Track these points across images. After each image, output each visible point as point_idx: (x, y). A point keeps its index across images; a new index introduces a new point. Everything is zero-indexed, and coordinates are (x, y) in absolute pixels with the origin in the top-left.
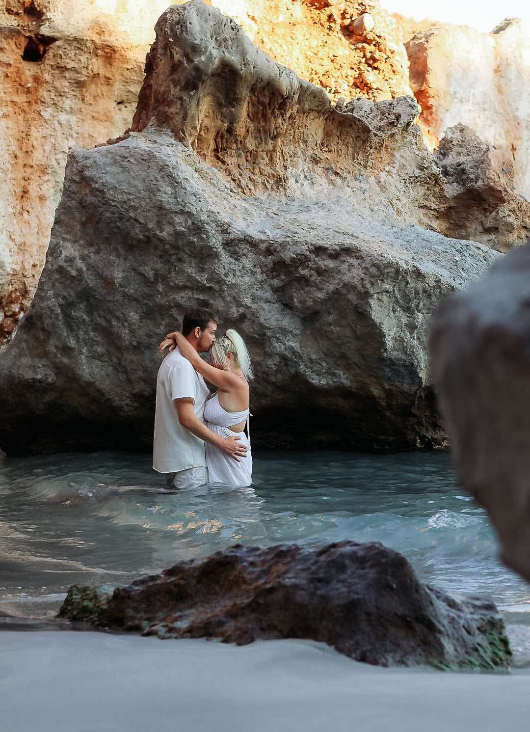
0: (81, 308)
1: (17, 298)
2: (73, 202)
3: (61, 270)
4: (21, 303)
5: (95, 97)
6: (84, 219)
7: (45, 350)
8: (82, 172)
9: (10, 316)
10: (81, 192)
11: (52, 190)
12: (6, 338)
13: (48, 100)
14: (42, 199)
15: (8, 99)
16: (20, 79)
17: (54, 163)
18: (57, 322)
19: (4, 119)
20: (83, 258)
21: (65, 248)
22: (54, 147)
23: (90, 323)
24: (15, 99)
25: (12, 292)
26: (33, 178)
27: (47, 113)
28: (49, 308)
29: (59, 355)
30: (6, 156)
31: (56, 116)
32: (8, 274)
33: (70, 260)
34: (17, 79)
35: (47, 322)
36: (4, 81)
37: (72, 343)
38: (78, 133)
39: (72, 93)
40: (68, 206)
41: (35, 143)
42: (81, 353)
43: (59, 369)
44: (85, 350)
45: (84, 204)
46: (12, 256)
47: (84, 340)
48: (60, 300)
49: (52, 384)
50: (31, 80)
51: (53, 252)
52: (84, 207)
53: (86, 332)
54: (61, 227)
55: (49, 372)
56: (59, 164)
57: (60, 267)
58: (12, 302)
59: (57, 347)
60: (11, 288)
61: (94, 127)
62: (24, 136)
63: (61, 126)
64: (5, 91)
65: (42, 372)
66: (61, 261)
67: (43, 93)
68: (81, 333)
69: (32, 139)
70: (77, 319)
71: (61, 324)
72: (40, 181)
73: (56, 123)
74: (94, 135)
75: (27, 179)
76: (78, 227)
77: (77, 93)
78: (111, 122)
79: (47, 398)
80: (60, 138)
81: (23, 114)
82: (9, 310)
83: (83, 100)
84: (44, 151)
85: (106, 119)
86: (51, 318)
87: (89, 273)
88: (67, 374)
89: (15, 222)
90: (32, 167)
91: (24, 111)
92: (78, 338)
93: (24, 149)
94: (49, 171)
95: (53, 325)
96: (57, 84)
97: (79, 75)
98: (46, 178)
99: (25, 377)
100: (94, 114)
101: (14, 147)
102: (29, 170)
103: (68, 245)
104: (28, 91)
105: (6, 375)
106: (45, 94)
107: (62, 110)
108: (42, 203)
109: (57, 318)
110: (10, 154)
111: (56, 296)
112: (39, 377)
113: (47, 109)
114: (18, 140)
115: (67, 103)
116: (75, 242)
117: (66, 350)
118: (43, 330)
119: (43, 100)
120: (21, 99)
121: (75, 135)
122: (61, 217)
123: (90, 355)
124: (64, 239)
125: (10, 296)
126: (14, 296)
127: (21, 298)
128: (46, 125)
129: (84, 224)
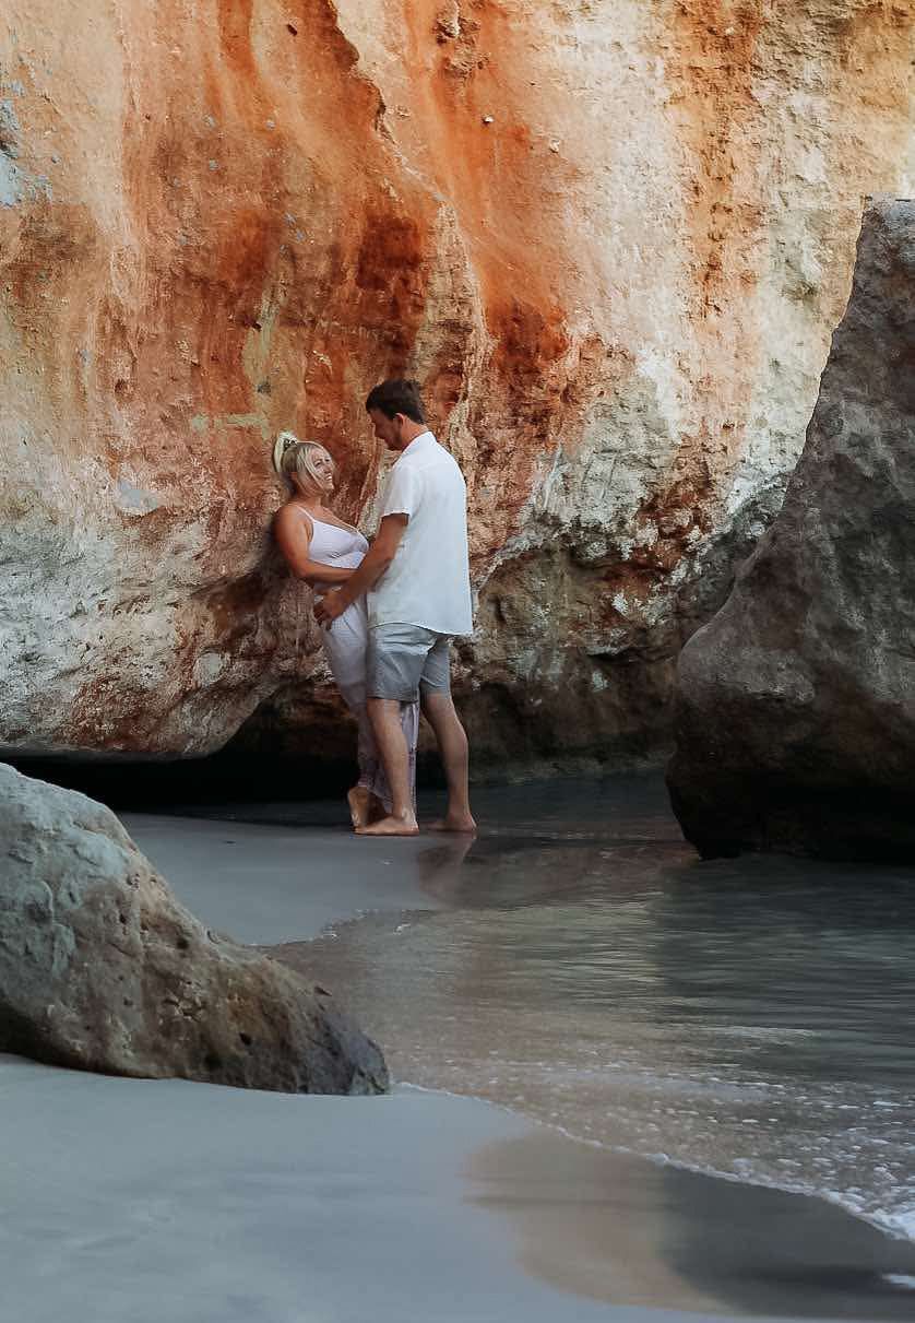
0: (879, 546)
1: (688, 497)
2: (874, 316)
3: (839, 464)
4: (696, 508)
5: (869, 56)
6: (896, 354)
7: (796, 634)
8: (896, 251)
9: (672, 535)
10: (892, 295)
11: (769, 262)
12: (658, 581)
13: (768, 63)
14: (747, 280)
15: (685, 62)
16: (712, 18)
17: (777, 201)
18: (826, 575)
19: (674, 107)
20: (890, 439)
21: (851, 416)
22: (777, 166)
23: (897, 579)
24: (700, 61)
25: (678, 483)
26: (731, 234)
27: (765, 91)
28: (809, 543)
29: (825, 645)
30: (677, 187)
31: (785, 98)
32: (673, 446)
33: (861, 443)
34: (704, 19)
35: (803, 572)
36: (676, 22)
37: (856, 620)
38: (829, 136)
39: (820, 46)
40: (862, 325)
41: (737, 159)
42: (875, 643)
43: (823, 676)
44: (882, 637)
45: (900, 322)
46: (681, 406)
47: (883, 614)
48: (835, 526)
49: (804, 706)
50: (733, 20)
51: (822, 423)
52: (897, 328)
53: (888, 599)
54: (845, 370)
55: (800, 679)
56: (786, 205)
57: (838, 456)
58: (677, 505)
59: (820, 627)
60: (677, 476)
61: (865, 121)
62: (715, 143)
63: (794, 121)
64: (678, 44)
65: (787, 681)
66: (841, 445)
67: (759, 48)
68: (877, 600)
69: (730, 149)
70: (870, 569)
71: (833, 577)
72: (746, 241)
73: (782, 111)
74: (866, 140)
75: (716, 237)
76: (883, 372)
77: (831, 48)
78: (901, 110)
79: (793, 735)
80: (791, 145)
81: (713, 96)
82: (669, 523)
83: (844, 61)
84: (756, 175)
85: (892, 102)
86: (812, 565)
87: (902, 471)
88: (841, 687)
89: (691, 330)
90: (730, 210)
91: (715, 88)
92: (870, 610)
93: (714, 172)
94: (766, 219)
95: (817, 581)
96: (790, 28)
97: (838, 8)
98: (758, 235)
99: (750, 690)
100: (866, 93)
101: (694, 168)
102: (722, 218)
103: (858, 409)
104: (727, 44)
105: (705, 682)
106: (762, 49)
107: (798, 84)
108: (746, 290)
109: (826, 567)
110: (684, 184)
111: (827, 518)
112: (778, 690)
113: (765, 83)
114: (703, 152)
115: (810, 69)
116: (873, 403)
117: (842, 634)
118: (793, 589)
119: (757, 63)
120: (711, 61)
121: (823, 140)
122: (845, 348)
123: (894, 647)
124: (850, 397)
125: (674, 491)
126: (681, 491)
127: (696, 497)
128: (762, 118)
129: (894, 366)
